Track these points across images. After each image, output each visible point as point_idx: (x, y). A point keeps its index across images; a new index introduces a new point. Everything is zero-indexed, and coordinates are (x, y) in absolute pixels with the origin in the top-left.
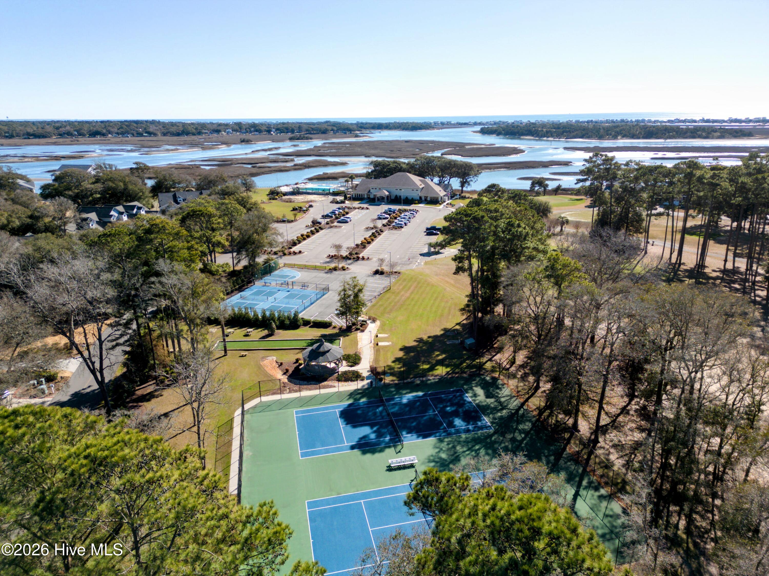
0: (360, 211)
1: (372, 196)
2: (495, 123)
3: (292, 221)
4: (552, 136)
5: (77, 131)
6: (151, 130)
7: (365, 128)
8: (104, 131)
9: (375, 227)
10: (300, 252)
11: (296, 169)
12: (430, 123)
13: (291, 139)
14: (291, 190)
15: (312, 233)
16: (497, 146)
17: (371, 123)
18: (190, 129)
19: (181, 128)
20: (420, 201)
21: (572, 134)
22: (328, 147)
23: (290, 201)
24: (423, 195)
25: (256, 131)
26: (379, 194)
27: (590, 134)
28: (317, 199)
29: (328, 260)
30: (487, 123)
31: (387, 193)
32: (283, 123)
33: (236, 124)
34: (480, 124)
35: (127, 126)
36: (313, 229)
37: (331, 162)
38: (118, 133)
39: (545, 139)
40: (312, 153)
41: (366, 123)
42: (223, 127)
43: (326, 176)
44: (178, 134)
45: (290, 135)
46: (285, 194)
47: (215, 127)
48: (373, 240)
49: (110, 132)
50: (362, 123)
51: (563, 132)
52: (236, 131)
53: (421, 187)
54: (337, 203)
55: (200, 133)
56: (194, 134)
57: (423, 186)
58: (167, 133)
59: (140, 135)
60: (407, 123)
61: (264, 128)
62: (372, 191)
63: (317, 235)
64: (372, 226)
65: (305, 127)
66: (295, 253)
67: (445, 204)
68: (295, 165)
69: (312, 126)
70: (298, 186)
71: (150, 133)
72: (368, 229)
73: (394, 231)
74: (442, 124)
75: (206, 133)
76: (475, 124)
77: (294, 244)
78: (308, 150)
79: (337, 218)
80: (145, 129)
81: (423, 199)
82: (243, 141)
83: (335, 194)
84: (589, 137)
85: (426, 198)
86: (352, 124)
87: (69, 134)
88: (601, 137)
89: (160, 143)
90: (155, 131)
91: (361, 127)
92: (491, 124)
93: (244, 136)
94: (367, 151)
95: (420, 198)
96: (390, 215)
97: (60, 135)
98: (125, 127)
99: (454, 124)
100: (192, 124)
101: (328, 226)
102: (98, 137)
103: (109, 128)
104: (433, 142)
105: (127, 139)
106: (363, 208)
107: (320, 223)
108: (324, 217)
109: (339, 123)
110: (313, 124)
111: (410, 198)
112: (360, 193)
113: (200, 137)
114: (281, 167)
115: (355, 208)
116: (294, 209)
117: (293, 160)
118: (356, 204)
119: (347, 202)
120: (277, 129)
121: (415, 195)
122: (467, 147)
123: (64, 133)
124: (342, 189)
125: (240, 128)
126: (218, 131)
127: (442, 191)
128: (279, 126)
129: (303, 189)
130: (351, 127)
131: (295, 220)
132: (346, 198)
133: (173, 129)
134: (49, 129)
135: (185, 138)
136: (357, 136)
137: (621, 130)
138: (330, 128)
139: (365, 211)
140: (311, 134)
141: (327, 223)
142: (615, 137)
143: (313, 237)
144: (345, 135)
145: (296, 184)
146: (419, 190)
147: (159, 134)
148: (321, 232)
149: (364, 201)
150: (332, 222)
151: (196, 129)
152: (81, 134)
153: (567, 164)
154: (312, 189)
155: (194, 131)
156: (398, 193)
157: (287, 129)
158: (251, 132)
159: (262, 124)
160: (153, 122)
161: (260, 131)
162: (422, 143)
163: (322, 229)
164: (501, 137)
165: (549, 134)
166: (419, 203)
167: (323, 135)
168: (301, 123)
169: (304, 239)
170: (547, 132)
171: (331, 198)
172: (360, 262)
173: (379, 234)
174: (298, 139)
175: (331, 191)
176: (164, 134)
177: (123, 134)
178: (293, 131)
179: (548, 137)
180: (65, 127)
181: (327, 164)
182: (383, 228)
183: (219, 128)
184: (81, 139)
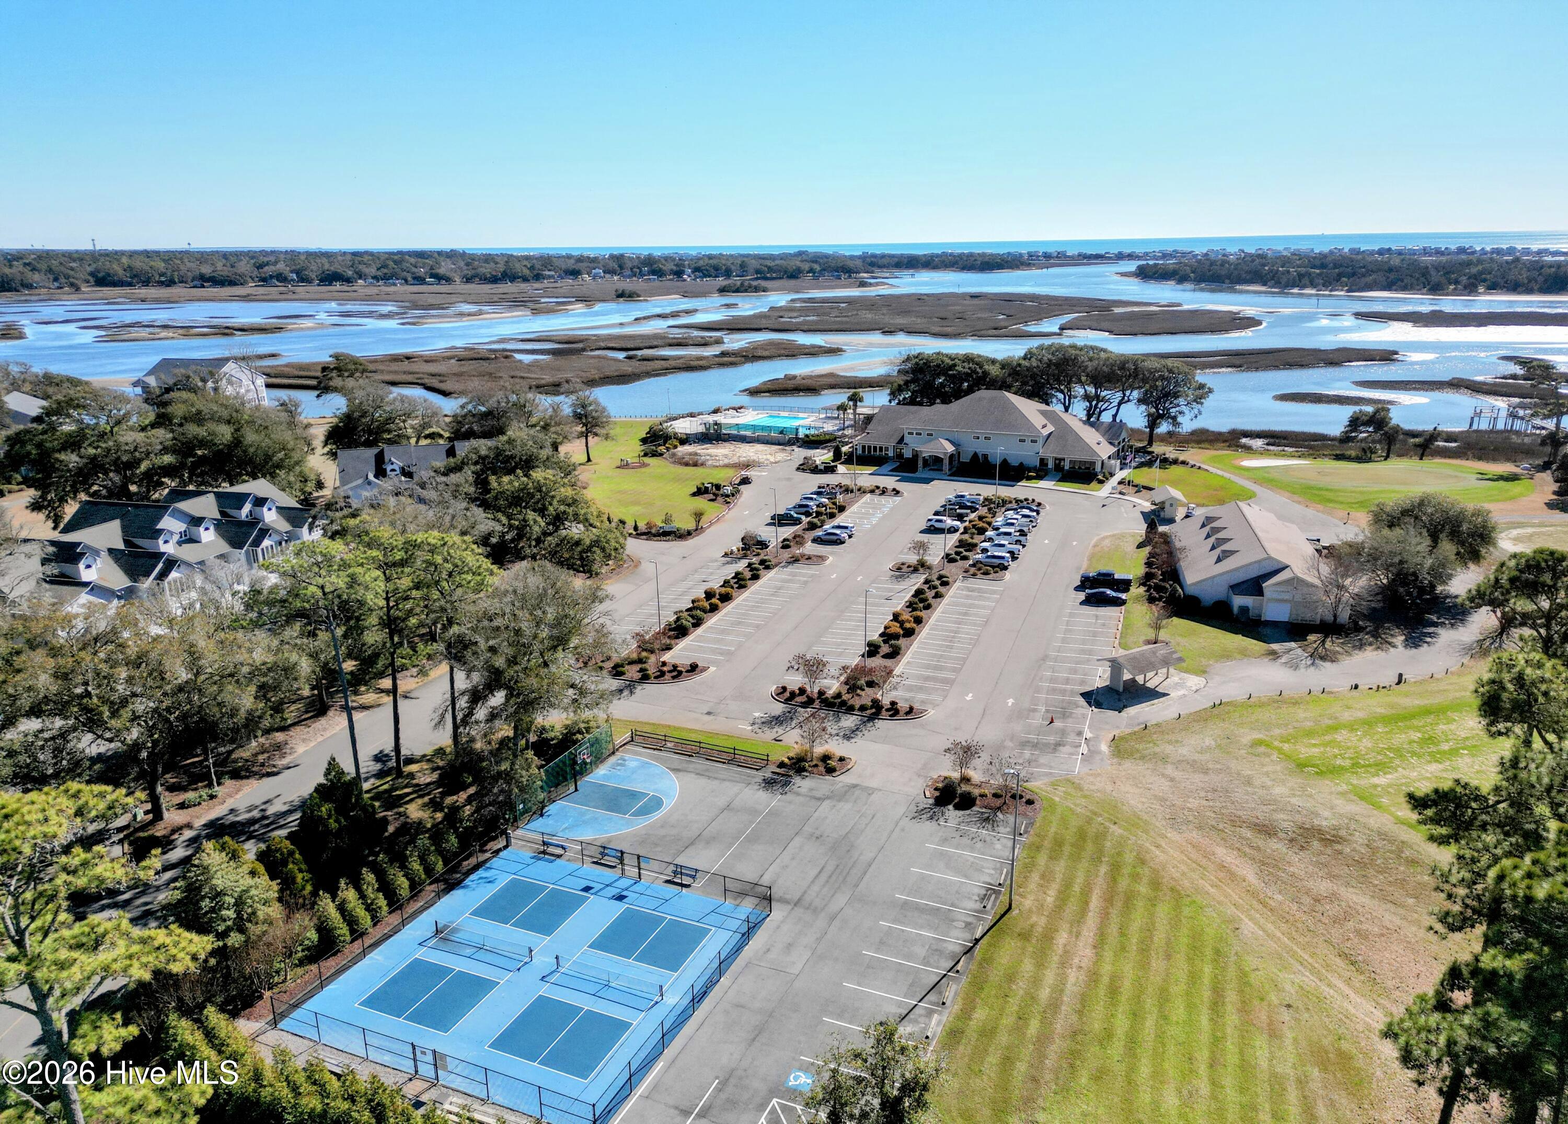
0: (876, 499)
1: (908, 454)
2: (1165, 256)
3: (689, 533)
4: (1313, 285)
5: (298, 273)
6: (442, 271)
7: (880, 267)
8: (350, 273)
9: (922, 565)
10: (693, 668)
11: (722, 365)
12: (1021, 255)
13: (723, 290)
14: (701, 429)
15: (740, 582)
16: (1186, 307)
17: (893, 256)
18: (518, 268)
19: (501, 267)
20: (1041, 471)
21: (1364, 280)
22: (800, 310)
23: (694, 463)
24: (1050, 453)
25: (653, 272)
26: (927, 450)
27: (1407, 280)
28: (762, 458)
29: (778, 708)
30: (1146, 254)
31: (950, 448)
32: (710, 257)
33: (612, 257)
34: (1131, 257)
35: (395, 262)
36: (741, 565)
37: (804, 346)
38: (375, 278)
39: (1295, 291)
40: (764, 323)
41: (883, 256)
42: (585, 264)
43: (790, 384)
44: (494, 280)
45: (721, 281)
46: (684, 441)
47: (571, 264)
48: (918, 621)
49: (360, 276)
50: (874, 256)
51: (1340, 275)
52: (612, 272)
53: (1045, 432)
54: (815, 470)
55: (538, 277)
56: (525, 279)
57: (1050, 428)
58: (474, 277)
59: (420, 280)
60: (971, 255)
61: (670, 266)
62: (908, 439)
63: (755, 588)
64: (913, 559)
65: (754, 264)
66: (677, 673)
67: (1114, 481)
68: (724, 354)
69: (769, 263)
70: (719, 418)
71: (439, 278)
72: (901, 571)
73: (981, 583)
74: (1047, 256)
75: (550, 277)
76: (1120, 257)
77: (679, 630)
78: (754, 316)
79: (812, 527)
80: (432, 268)
81: (1051, 465)
82: (621, 295)
83: (811, 443)
84: (1404, 289)
85: (1058, 462)
86: (852, 258)
87: (281, 278)
88: (1436, 289)
89: (453, 298)
90: (448, 274)
91: (872, 264)
92: (1155, 258)
93: (628, 285)
94: (887, 319)
95: (1043, 461)
96: (960, 518)
97: (264, 280)
98: (391, 264)
99: (1072, 258)
100: (527, 258)
101: (786, 554)
102: (338, 286)
103: (360, 267)
104: (1033, 297)
105: (392, 289)
106: (884, 492)
107: (763, 545)
108: (781, 520)
109: (826, 256)
110: (772, 257)
111: (1014, 462)
112: (878, 444)
113: (537, 285)
114: (692, 359)
115: (862, 491)
116: (700, 492)
117: (719, 342)
118: (865, 476)
119: (841, 469)
120: (696, 270)
121: (1027, 454)
122: (1117, 310)
123: (271, 277)
124: (830, 427)
125: (621, 267)
126: (575, 273)
127: (1105, 443)
128: (701, 263)
129: (730, 426)
130: (851, 264)
131: (698, 530)
132: (837, 455)
133: (486, 269)
134: (244, 267)
135: (508, 287)
136: (863, 284)
137: (1481, 273)
138: (806, 266)
139: (889, 502)
140: (766, 279)
141: (785, 545)
142: (1471, 288)
143: (742, 599)
144: (838, 282)
145: (716, 411)
146: (1041, 442)
147: (458, 279)
148: (768, 577)
149: (886, 468)
150: (798, 540)
151: (532, 268)
152: (304, 279)
153: (1387, 356)
154: (754, 428)
155: (526, 272)
156: (981, 447)
157: (716, 269)
158: (642, 275)
159: (667, 259)
160: (451, 255)
161: (659, 273)
162: (1008, 299)
163: (768, 568)
164: (1189, 286)
165: (1306, 281)
166: (1039, 477)
167: (792, 282)
168: (748, 256)
169: (714, 609)
170: (1301, 276)
171: (800, 454)
172: (883, 725)
173: (938, 596)
174: (737, 291)
175: (801, 435)
176: (468, 280)
177: (386, 278)
178: (728, 274)
179: (1303, 287)
180: (276, 263)
181: (793, 352)
182: (951, 570)
183: (577, 267)
184: (301, 289)
